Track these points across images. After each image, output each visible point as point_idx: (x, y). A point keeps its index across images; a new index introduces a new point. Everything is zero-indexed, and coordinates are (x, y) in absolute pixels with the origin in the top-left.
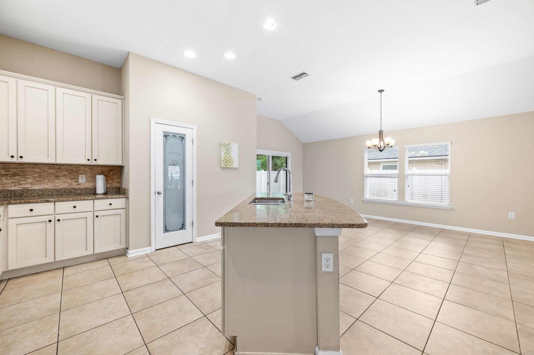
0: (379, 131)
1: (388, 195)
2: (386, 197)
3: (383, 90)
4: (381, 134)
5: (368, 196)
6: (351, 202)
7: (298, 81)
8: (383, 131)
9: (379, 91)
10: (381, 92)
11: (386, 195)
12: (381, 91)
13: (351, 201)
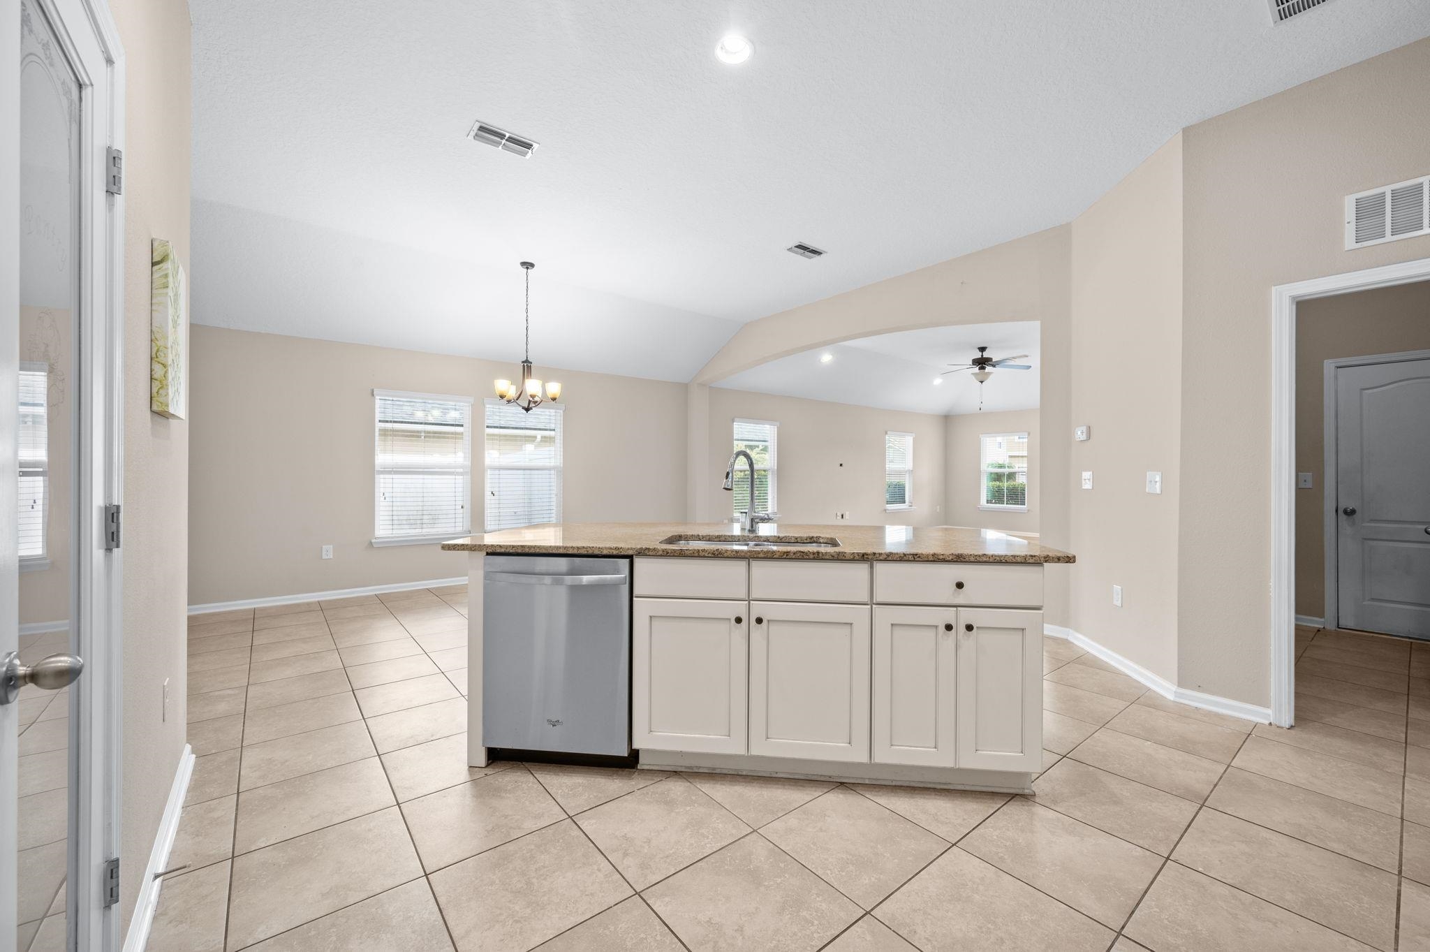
0: (523, 362)
1: (440, 521)
2: (436, 526)
3: (532, 265)
4: (527, 367)
5: (383, 530)
6: (324, 557)
7: (477, 142)
8: (531, 363)
9: (523, 264)
10: (527, 268)
11: (434, 520)
12: (528, 265)
13: (324, 553)
